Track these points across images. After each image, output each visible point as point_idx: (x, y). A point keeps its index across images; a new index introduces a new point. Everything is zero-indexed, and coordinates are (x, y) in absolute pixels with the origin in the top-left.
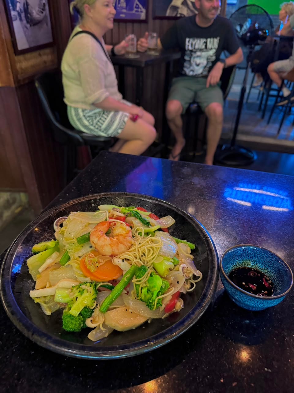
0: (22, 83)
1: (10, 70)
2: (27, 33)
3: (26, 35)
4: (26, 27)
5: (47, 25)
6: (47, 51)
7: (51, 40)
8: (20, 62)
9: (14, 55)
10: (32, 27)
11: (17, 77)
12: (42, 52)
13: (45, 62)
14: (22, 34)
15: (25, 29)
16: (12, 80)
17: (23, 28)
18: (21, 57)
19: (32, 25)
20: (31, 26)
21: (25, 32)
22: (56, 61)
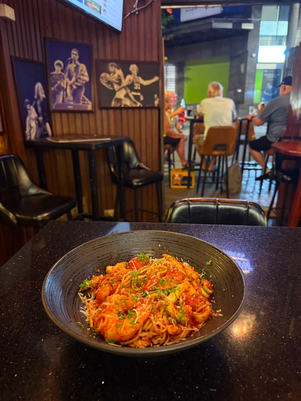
22: (6, 148)
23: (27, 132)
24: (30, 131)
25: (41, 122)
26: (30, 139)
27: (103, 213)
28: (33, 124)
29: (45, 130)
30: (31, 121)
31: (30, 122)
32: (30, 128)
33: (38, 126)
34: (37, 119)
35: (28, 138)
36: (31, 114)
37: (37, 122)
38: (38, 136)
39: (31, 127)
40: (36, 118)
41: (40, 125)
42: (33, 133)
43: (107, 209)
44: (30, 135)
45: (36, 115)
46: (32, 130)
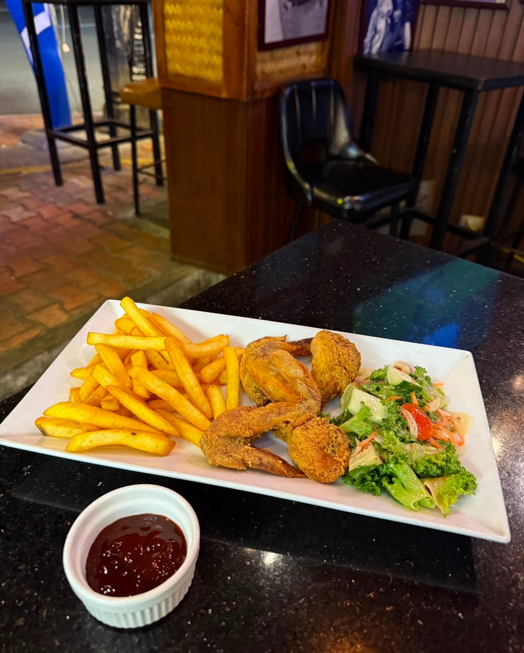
0: (258, 96)
1: (245, 74)
2: (284, 17)
3: (282, 20)
4: (286, 7)
5: (321, 4)
6: (313, 47)
7: (321, 30)
8: (264, 61)
9: (256, 50)
10: (295, 8)
11: (252, 86)
12: (303, 48)
13: (304, 66)
14: (277, 17)
15: (283, 10)
16: (244, 89)
17: (280, 8)
18: (267, 55)
19: (296, 3)
20: (294, 5)
21: (282, 15)
22: (324, 65)
23: (367, 40)
24: (373, 38)
25: (397, 20)
26: (369, 53)
27: (458, 219)
28: (382, 25)
29: (400, 37)
30: (380, 19)
31: (376, 20)
32: (373, 33)
33: (388, 29)
34: (390, 14)
35: (366, 51)
36: (381, 6)
37: (389, 21)
38: (384, 48)
39: (376, 31)
40: (389, 12)
41: (394, 27)
42: (377, 42)
43: (470, 213)
44: (371, 47)
45: (391, 7)
46: (377, 37)
